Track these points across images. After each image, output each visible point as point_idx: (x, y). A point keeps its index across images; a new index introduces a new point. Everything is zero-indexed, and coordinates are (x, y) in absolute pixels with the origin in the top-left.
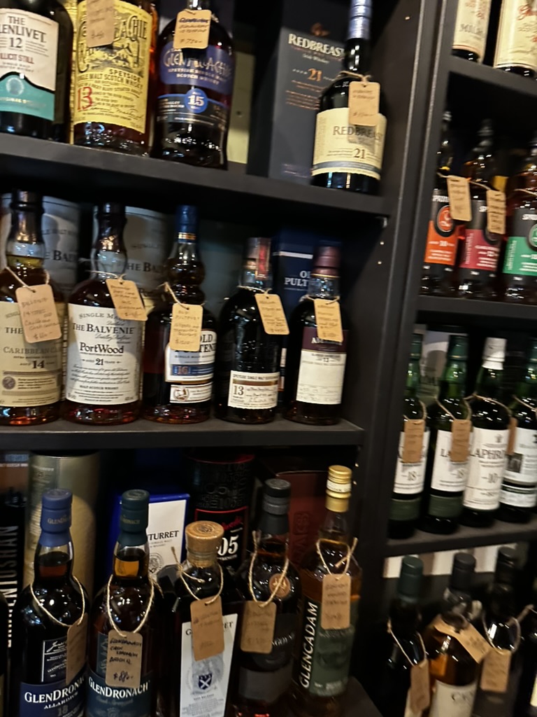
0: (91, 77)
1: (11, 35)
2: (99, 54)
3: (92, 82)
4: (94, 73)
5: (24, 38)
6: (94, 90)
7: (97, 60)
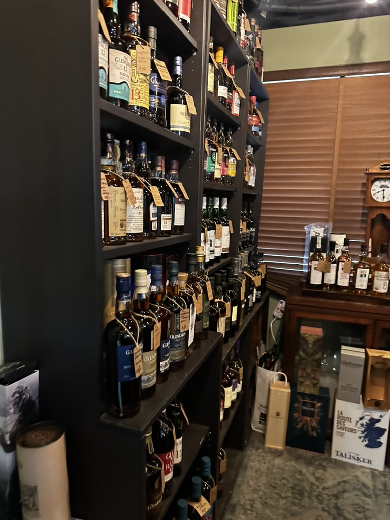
0: (139, 86)
1: (124, 65)
2: (142, 77)
3: (140, 88)
4: (141, 84)
5: (128, 66)
6: (141, 92)
7: (142, 79)
